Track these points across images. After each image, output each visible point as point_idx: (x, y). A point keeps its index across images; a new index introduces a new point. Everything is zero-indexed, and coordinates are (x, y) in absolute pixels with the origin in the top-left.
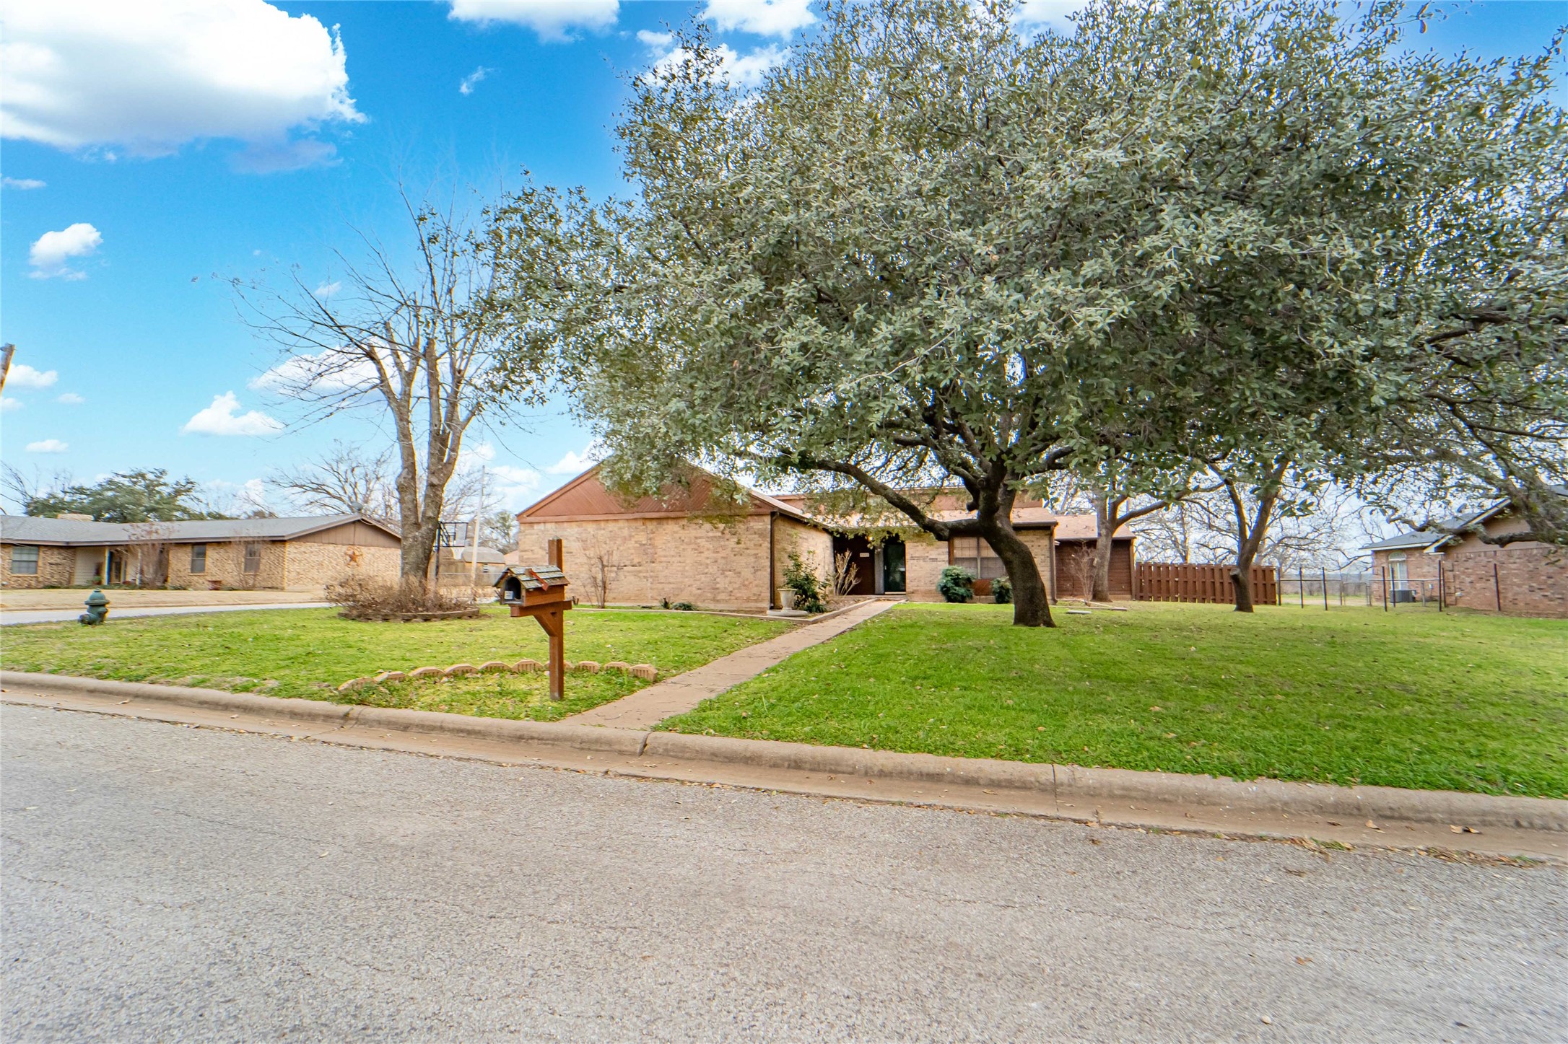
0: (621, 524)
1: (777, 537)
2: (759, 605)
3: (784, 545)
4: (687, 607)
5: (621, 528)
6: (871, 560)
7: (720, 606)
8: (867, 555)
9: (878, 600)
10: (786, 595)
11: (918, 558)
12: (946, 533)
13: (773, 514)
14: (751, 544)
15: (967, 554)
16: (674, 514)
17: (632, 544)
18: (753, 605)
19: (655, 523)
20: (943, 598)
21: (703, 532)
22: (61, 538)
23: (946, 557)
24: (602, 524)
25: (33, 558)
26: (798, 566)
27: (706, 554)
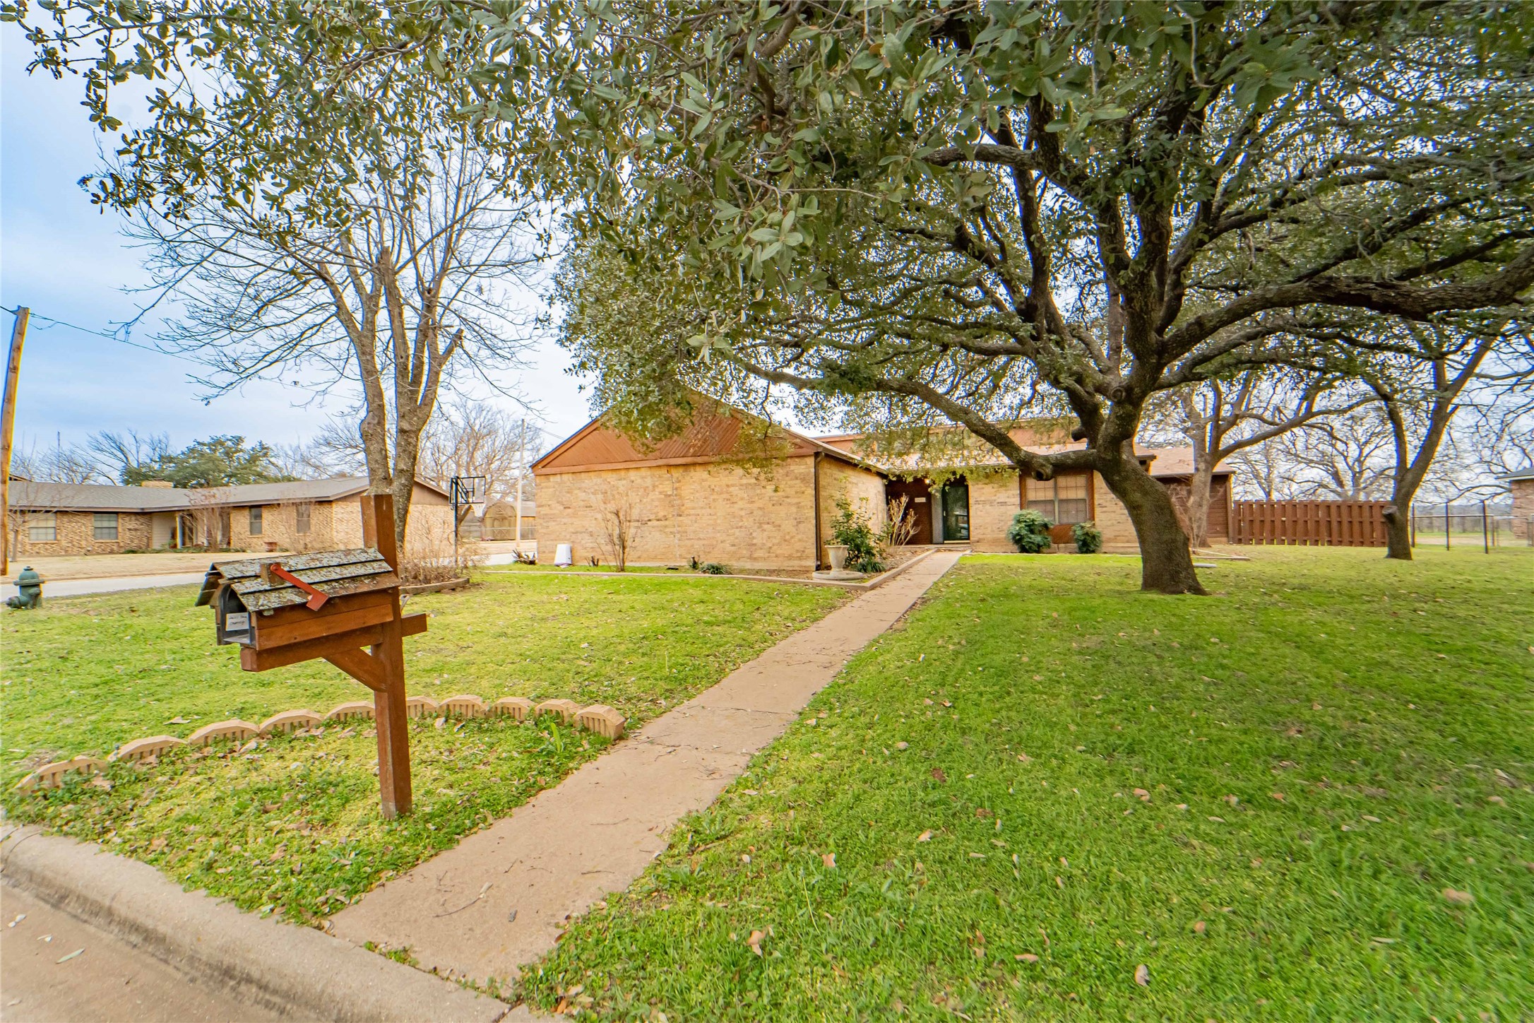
0: (643, 472)
1: (822, 482)
2: (805, 563)
3: (831, 492)
4: (716, 570)
5: (642, 478)
6: (928, 504)
7: (758, 565)
8: (923, 500)
9: (938, 551)
10: (835, 553)
11: (984, 502)
12: (1048, 470)
13: (817, 455)
14: (791, 492)
15: (1041, 496)
16: (699, 459)
17: (655, 495)
18: (795, 564)
19: (681, 470)
20: (1016, 547)
21: (734, 479)
22: (136, 505)
23: (1017, 500)
24: (623, 473)
25: (113, 524)
26: (848, 516)
27: (741, 504)
